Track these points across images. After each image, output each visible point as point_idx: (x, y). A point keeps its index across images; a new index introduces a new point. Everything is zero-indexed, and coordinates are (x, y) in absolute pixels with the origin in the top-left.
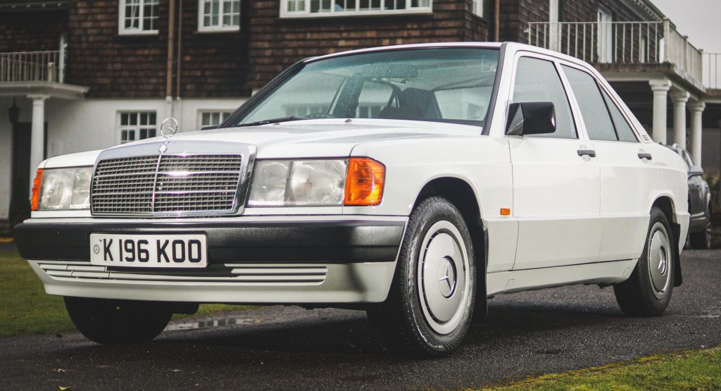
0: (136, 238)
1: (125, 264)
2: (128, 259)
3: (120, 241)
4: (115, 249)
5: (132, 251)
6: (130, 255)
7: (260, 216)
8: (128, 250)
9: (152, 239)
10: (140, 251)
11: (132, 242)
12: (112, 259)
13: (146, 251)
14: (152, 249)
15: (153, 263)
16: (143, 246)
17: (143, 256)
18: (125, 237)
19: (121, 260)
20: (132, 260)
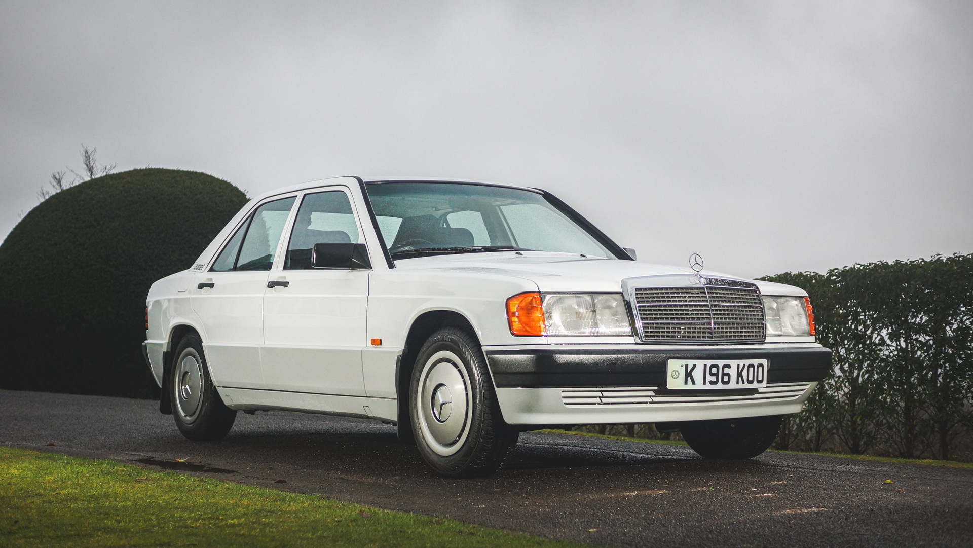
0: (721, 363)
1: (708, 387)
2: (711, 383)
3: (705, 366)
4: (698, 374)
5: (717, 375)
6: (714, 379)
7: (771, 343)
8: (712, 374)
9: (734, 363)
10: (724, 374)
11: (717, 366)
12: (694, 383)
13: (728, 375)
14: (733, 372)
15: (733, 385)
16: (726, 370)
17: (726, 379)
18: (709, 363)
19: (704, 383)
20: (716, 383)
